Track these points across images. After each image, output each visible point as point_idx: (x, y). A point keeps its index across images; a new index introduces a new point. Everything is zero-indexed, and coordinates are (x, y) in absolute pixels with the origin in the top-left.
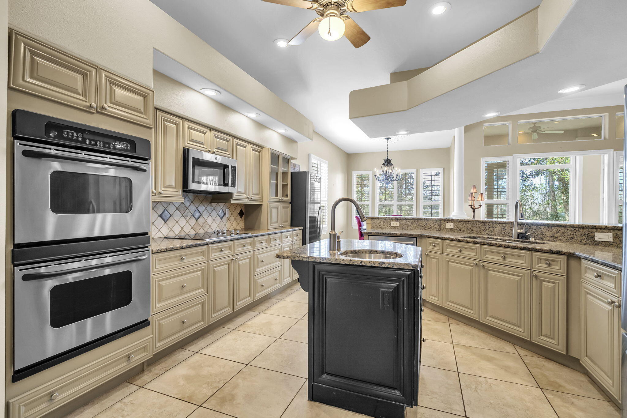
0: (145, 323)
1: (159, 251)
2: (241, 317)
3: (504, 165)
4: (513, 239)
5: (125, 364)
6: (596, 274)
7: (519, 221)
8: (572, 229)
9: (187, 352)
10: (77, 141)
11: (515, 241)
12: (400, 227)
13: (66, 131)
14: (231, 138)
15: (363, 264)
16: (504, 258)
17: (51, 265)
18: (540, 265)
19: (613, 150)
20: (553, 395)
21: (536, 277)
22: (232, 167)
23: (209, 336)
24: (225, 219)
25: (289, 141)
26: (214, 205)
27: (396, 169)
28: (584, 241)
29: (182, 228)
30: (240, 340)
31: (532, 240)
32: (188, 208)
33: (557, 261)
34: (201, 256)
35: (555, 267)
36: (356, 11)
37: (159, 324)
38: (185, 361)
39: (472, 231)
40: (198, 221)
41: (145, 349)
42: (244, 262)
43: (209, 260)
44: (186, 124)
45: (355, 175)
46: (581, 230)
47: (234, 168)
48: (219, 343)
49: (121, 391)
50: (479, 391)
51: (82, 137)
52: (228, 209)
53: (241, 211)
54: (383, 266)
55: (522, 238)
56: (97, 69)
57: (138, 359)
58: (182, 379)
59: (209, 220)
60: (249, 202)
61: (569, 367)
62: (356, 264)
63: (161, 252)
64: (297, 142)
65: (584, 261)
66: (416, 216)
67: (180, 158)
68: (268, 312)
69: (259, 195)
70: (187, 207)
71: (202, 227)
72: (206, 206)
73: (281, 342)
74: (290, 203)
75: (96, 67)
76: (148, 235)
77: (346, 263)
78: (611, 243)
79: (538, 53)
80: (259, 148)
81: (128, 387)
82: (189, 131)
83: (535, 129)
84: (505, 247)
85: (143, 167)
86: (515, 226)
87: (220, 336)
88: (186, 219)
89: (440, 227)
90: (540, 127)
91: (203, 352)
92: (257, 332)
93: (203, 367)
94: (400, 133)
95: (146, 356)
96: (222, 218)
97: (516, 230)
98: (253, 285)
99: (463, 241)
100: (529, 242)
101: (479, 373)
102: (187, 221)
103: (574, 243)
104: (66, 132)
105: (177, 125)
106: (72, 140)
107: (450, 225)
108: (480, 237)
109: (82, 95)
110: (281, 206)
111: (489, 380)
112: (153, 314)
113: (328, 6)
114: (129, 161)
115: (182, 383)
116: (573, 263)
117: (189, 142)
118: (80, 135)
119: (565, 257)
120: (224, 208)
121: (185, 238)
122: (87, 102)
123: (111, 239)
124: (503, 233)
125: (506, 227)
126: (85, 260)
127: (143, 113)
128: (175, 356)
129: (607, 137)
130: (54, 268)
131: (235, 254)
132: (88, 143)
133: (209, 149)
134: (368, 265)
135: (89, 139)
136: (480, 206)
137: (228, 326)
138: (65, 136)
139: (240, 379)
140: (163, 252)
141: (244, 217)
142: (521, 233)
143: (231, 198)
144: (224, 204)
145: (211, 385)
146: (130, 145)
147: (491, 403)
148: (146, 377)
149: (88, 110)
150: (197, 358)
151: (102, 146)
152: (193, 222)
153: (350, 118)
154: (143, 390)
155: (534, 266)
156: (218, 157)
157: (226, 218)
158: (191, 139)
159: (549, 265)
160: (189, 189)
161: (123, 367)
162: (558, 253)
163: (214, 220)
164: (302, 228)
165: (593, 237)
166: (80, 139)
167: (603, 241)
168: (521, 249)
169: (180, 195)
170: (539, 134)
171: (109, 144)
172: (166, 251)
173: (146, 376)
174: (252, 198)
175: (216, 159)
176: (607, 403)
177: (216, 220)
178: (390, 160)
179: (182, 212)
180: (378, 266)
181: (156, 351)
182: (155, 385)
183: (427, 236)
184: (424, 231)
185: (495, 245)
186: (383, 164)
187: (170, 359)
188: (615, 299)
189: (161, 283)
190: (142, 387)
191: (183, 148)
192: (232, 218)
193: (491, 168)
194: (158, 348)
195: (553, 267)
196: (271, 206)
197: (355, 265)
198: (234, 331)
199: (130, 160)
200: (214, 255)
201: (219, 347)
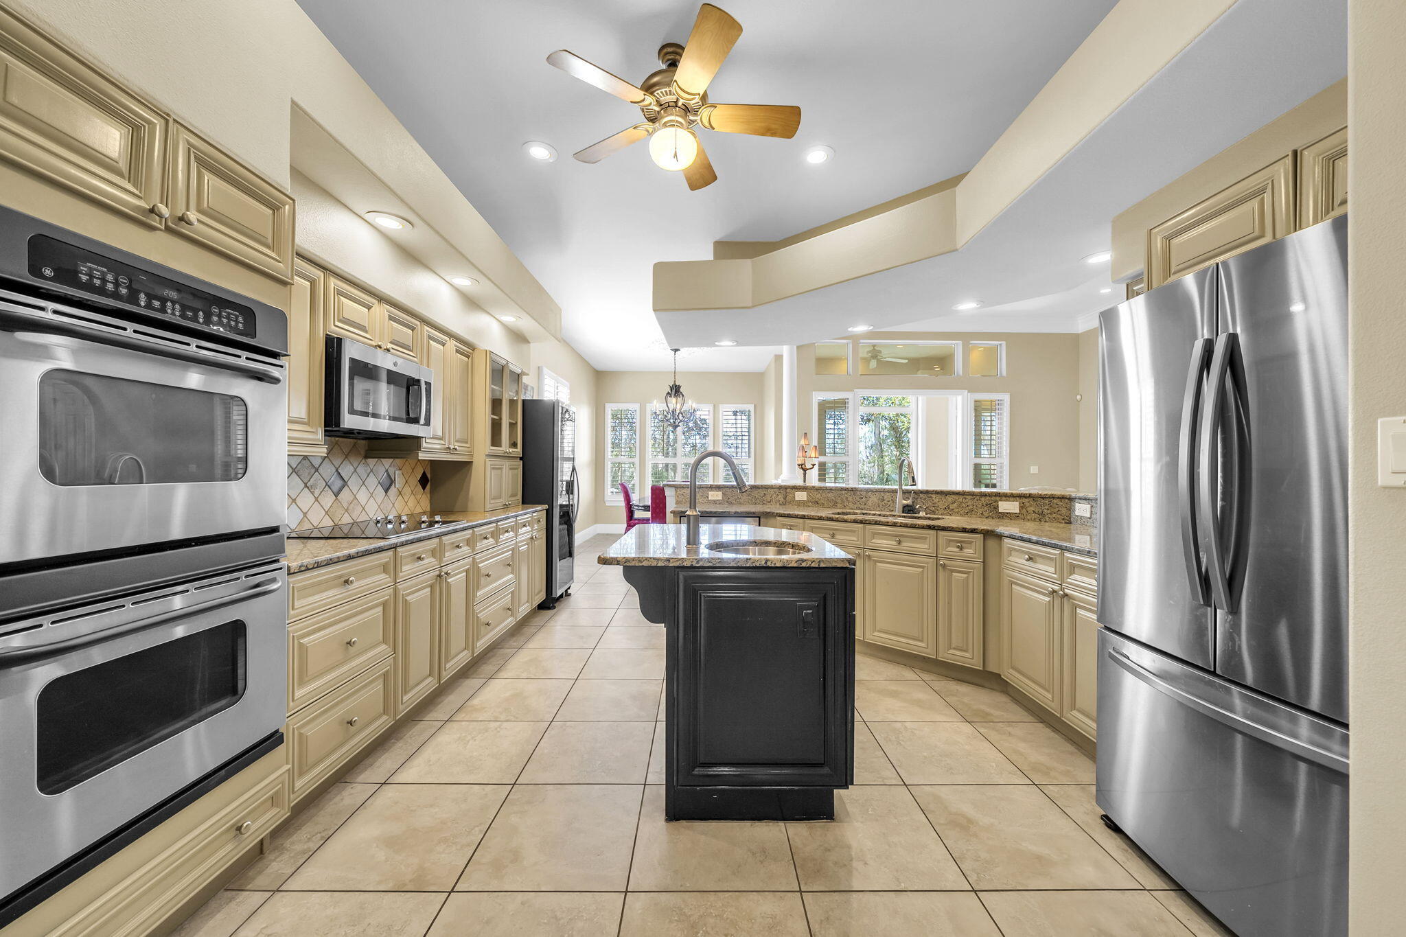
0: (273, 740)
1: (303, 569)
2: (450, 694)
3: (842, 404)
4: (897, 513)
5: (229, 847)
6: (1027, 556)
7: (904, 487)
8: (971, 497)
9: (359, 787)
10: (115, 295)
11: (900, 516)
12: (723, 500)
13: (86, 267)
14: (419, 323)
15: (769, 564)
16: (899, 543)
17: (41, 626)
18: (949, 549)
19: (967, 391)
20: (985, 727)
21: (944, 566)
22: (426, 383)
23: (396, 743)
24: (393, 491)
25: (518, 338)
26: (372, 462)
27: (690, 402)
28: (986, 514)
29: (305, 514)
30: (472, 738)
31: (922, 514)
32: (317, 470)
33: (970, 543)
34: (381, 574)
35: (969, 551)
36: (714, 129)
37: (301, 735)
38: (365, 808)
39: (835, 505)
40: (338, 497)
41: (274, 800)
42: (457, 579)
43: (398, 581)
44: (333, 282)
45: (610, 408)
46: (983, 499)
47: (428, 384)
48: (428, 753)
49: (219, 916)
50: (902, 743)
51: (129, 287)
52: (400, 472)
53: (424, 474)
54: (804, 565)
55: (909, 512)
56: (167, 121)
57: (258, 828)
58: (377, 847)
59: (362, 496)
60: (450, 456)
61: (983, 687)
62: (758, 565)
63: (307, 569)
64: (529, 342)
65: (1006, 540)
66: (714, 482)
67: (319, 358)
68: (502, 674)
69: (467, 443)
70: (317, 466)
71: (346, 511)
72: (355, 464)
73: (562, 727)
74: (521, 459)
75: (165, 117)
76: (279, 531)
77: (739, 565)
78: (1017, 515)
79: (957, 250)
80: (467, 348)
81: (238, 901)
82: (338, 298)
83: (875, 354)
84: (900, 526)
85: (275, 372)
86: (899, 495)
87: (421, 739)
88: (312, 493)
89: (785, 498)
90: (880, 352)
91: (399, 778)
92: (503, 717)
93: (415, 811)
94: (722, 344)
95: (278, 816)
96: (386, 491)
97: (900, 502)
98: (474, 625)
99: (837, 520)
100: (919, 518)
101: (891, 717)
102: (316, 499)
103: (975, 516)
104: (86, 269)
105: (313, 283)
106: (101, 291)
107: (801, 496)
108: (850, 513)
109: (127, 179)
110: (507, 464)
111: (907, 724)
112: (289, 714)
113: (669, 106)
114: (239, 357)
115: (381, 855)
116: (991, 543)
117: (337, 323)
118: (125, 281)
119: (980, 537)
120: (391, 471)
121: (312, 535)
122: (141, 198)
123: (194, 546)
124: (881, 506)
125: (885, 497)
126: (132, 604)
127: (271, 245)
128: (331, 803)
129: (961, 373)
130: (50, 632)
131: (442, 565)
132: (143, 304)
133: (380, 343)
134: (778, 565)
135: (147, 295)
136: (814, 465)
137: (429, 715)
138: (84, 278)
139: (513, 815)
140: (311, 569)
141: (428, 487)
142: (907, 506)
143: (419, 447)
144: (391, 460)
145: (453, 843)
146: (245, 319)
147: (925, 757)
148: (277, 866)
149: (143, 220)
150: (390, 795)
151: (177, 314)
152: (328, 499)
153: (654, 310)
154: (283, 897)
155: (940, 551)
156: (400, 361)
157: (396, 490)
158: (341, 318)
159: (961, 548)
160: (341, 426)
161: (227, 854)
162: (973, 531)
163: (372, 494)
164: (546, 507)
165: (996, 508)
166: (124, 291)
167: (1008, 513)
168: (923, 527)
169: (318, 440)
170: (879, 361)
171: (196, 311)
172: (317, 567)
173: (274, 863)
174: (456, 449)
175: (395, 364)
176: (1041, 725)
177: (375, 496)
178: (679, 387)
179: (306, 477)
180: (795, 565)
181: (296, 799)
182: (311, 875)
183: (777, 514)
184: (761, 506)
185: (886, 524)
186: (668, 393)
187: (322, 812)
188: (1056, 588)
189: (304, 641)
190: (278, 891)
191: (327, 335)
192: (407, 490)
193: (824, 407)
194: (300, 792)
195: (966, 551)
196: (491, 465)
197: (756, 568)
198: (449, 725)
199: (244, 354)
200: (407, 569)
201: (431, 763)
